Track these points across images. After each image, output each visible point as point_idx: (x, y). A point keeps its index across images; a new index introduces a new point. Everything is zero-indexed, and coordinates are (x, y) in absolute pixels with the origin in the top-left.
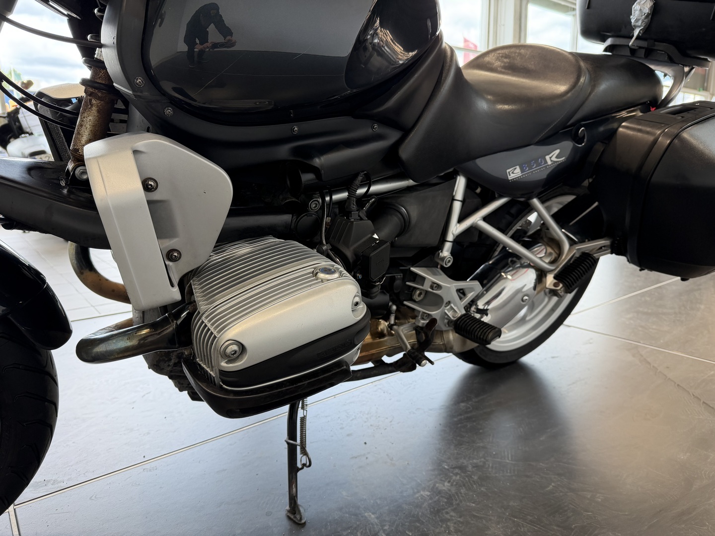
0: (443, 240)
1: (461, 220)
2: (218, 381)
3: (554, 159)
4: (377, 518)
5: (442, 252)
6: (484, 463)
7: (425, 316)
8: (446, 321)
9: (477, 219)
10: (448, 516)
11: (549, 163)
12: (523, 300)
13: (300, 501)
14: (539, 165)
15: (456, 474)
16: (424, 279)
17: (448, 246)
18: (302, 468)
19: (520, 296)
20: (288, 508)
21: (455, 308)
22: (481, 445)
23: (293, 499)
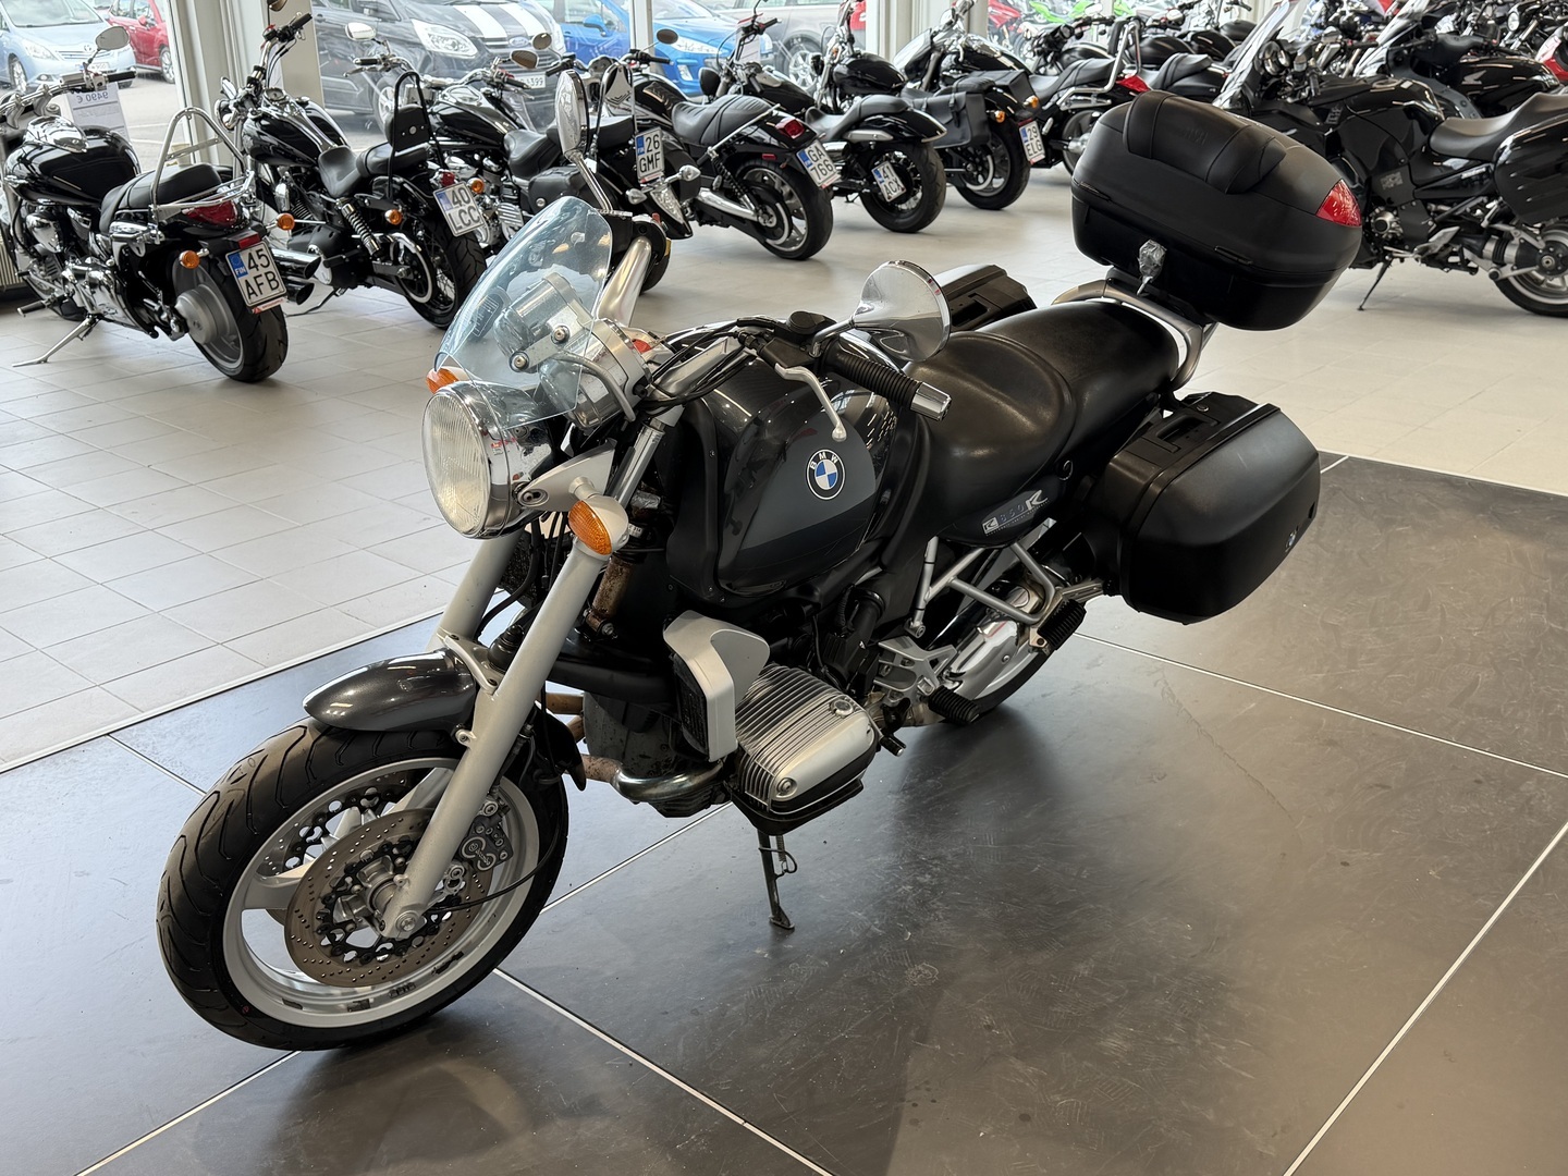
0: (914, 608)
1: (934, 581)
2: (769, 809)
3: (1035, 503)
4: (865, 915)
5: (913, 621)
6: (965, 851)
7: (894, 694)
8: (918, 696)
9: (950, 578)
10: (935, 907)
11: (1030, 508)
12: (1003, 660)
13: (783, 905)
14: (1018, 512)
15: (936, 865)
16: (894, 654)
17: (919, 614)
18: (783, 874)
19: (1000, 655)
20: (771, 915)
21: (928, 681)
22: (959, 830)
23: (776, 908)
